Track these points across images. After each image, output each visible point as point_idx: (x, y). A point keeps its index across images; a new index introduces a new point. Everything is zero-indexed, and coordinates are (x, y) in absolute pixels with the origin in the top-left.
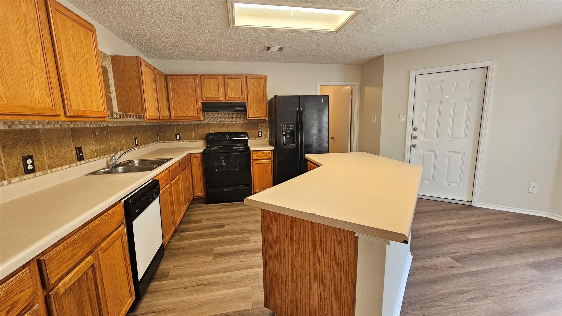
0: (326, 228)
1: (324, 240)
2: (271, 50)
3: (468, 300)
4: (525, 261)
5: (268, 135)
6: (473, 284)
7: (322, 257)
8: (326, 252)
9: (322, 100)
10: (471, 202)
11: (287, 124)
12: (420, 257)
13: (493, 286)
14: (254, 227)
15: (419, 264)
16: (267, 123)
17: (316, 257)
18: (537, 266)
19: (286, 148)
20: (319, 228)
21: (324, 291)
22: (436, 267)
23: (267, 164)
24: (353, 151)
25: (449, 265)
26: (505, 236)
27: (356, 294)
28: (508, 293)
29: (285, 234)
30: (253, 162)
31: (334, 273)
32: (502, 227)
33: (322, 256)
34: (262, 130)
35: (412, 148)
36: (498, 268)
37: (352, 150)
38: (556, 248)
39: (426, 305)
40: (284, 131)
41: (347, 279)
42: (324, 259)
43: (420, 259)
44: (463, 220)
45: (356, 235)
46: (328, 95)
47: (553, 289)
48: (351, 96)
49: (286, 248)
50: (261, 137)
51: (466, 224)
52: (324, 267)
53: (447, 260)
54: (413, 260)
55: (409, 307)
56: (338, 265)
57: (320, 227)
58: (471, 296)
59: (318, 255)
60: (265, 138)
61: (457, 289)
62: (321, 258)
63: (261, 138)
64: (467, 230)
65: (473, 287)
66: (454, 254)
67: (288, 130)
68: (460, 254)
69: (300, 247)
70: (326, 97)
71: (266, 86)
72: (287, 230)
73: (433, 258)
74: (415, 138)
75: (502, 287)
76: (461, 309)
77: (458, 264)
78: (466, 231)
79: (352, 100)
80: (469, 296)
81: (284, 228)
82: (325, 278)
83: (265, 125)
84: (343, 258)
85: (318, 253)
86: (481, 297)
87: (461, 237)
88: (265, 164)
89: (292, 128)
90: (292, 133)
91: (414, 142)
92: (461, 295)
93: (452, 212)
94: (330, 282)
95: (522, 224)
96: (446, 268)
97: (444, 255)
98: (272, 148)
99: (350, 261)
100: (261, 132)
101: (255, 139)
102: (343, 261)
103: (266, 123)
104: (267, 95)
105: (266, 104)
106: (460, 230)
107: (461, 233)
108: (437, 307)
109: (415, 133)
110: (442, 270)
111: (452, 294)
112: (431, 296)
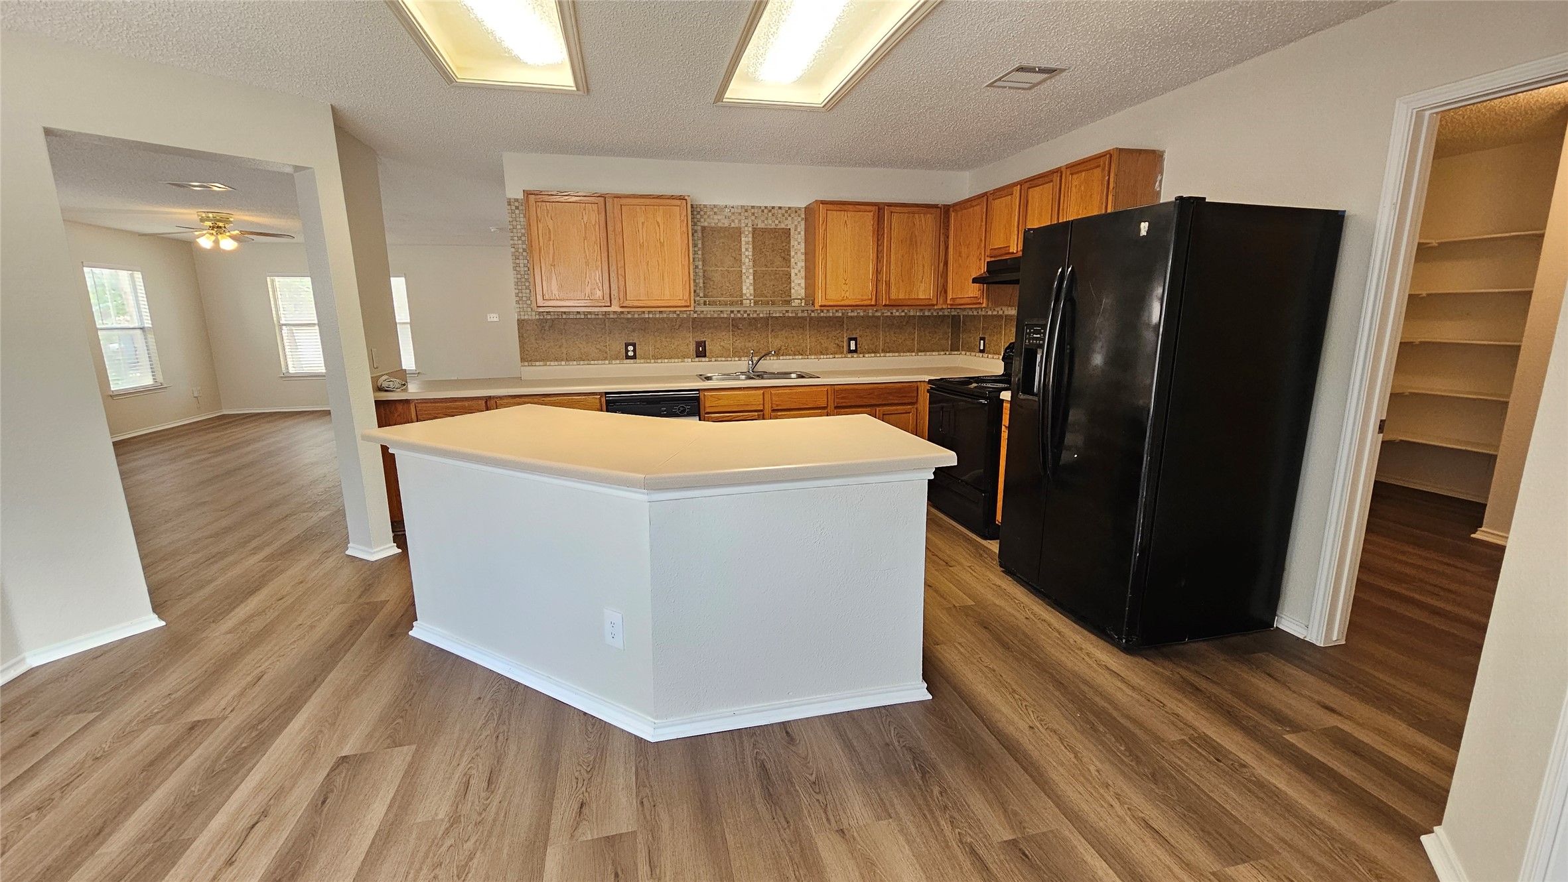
3: (468, 777)
9: (1144, 226)
11: (1035, 325)
39: (497, 709)
58: (473, 787)
65: (494, 807)
80: (477, 783)
86: (460, 806)
92: (488, 771)
108: (484, 720)
110: (581, 781)
111: (499, 759)
112: (513, 722)
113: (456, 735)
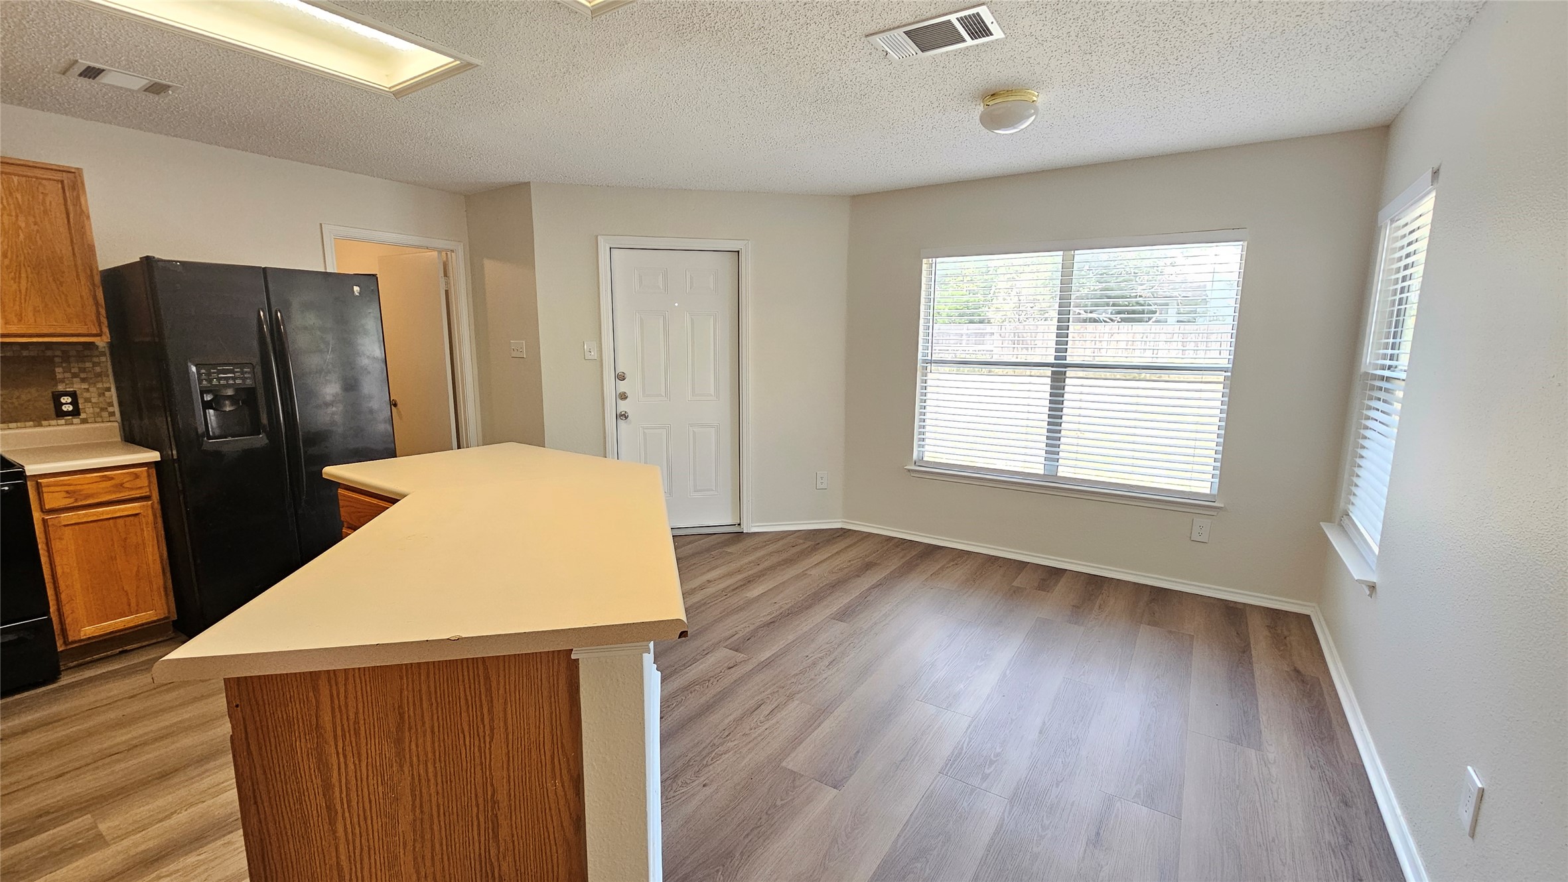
0: (486, 669)
1: (484, 702)
2: (103, 81)
3: (767, 717)
4: (828, 612)
5: (111, 404)
6: (770, 684)
7: (480, 750)
8: (492, 729)
9: (356, 289)
10: (739, 524)
11: (220, 365)
12: (674, 668)
13: (796, 675)
14: (111, 778)
15: (677, 683)
16: (103, 359)
17: (464, 756)
18: (843, 615)
19: (225, 449)
20: (466, 673)
21: (496, 836)
22: (706, 678)
23: (131, 518)
24: (467, 444)
25: (726, 665)
26: (797, 577)
27: (586, 797)
28: (817, 677)
29: (343, 729)
30: (44, 521)
31: (520, 775)
32: (789, 562)
33: (480, 746)
34: (77, 386)
35: (619, 420)
36: (797, 639)
37: (463, 441)
38: (858, 576)
39: (705, 762)
40: (208, 392)
41: (558, 774)
42: (487, 751)
43: (674, 672)
44: (734, 566)
45: (573, 657)
46: (374, 275)
47: (865, 644)
48: (442, 280)
49: (351, 774)
50: (76, 412)
51: (739, 571)
52: (488, 773)
53: (723, 653)
54: (663, 681)
55: (674, 784)
56: (530, 751)
57: (468, 672)
58: (770, 708)
59: (468, 748)
60: (100, 420)
61: (747, 706)
62: (477, 754)
63: (76, 420)
64: (742, 584)
65: (769, 690)
66: (730, 640)
67: (227, 386)
68: (740, 634)
69: (404, 750)
70: (370, 281)
71: (83, 215)
72: (352, 716)
73: (698, 661)
74: (623, 396)
75: (808, 669)
76: (759, 739)
77: (740, 656)
78: (741, 586)
79: (447, 292)
80: (766, 709)
81: (337, 714)
82: (495, 803)
83: (88, 365)
84: (542, 727)
85: (468, 743)
86: (784, 702)
87: (736, 600)
88: (121, 521)
89: (244, 379)
90: (246, 397)
91: (623, 406)
92: (755, 713)
93: (712, 553)
94: (511, 805)
95: (815, 548)
96: (723, 671)
97: (715, 646)
98: (154, 456)
99: (561, 725)
100: (73, 395)
101: (41, 425)
102: (542, 736)
103: (95, 359)
104: (91, 248)
105: (94, 285)
106: (732, 588)
107: (735, 592)
108: (723, 756)
109: (623, 386)
110: (717, 679)
111: (741, 718)
112: (708, 741)
113: (750, 756)
